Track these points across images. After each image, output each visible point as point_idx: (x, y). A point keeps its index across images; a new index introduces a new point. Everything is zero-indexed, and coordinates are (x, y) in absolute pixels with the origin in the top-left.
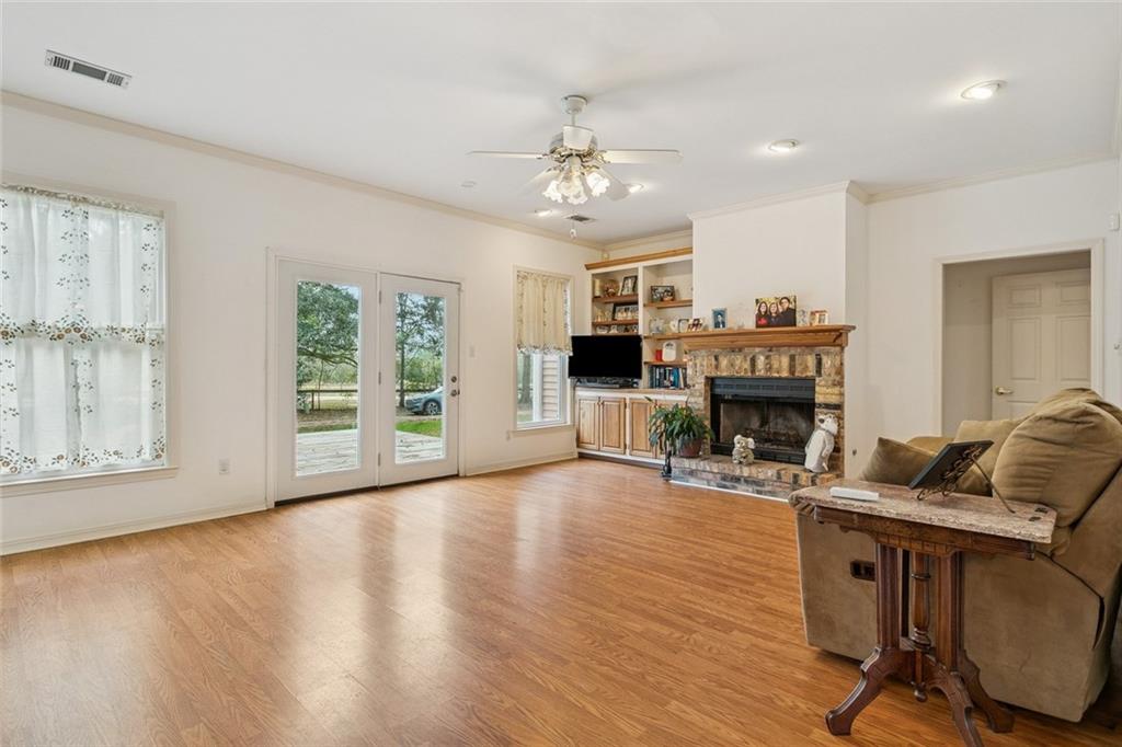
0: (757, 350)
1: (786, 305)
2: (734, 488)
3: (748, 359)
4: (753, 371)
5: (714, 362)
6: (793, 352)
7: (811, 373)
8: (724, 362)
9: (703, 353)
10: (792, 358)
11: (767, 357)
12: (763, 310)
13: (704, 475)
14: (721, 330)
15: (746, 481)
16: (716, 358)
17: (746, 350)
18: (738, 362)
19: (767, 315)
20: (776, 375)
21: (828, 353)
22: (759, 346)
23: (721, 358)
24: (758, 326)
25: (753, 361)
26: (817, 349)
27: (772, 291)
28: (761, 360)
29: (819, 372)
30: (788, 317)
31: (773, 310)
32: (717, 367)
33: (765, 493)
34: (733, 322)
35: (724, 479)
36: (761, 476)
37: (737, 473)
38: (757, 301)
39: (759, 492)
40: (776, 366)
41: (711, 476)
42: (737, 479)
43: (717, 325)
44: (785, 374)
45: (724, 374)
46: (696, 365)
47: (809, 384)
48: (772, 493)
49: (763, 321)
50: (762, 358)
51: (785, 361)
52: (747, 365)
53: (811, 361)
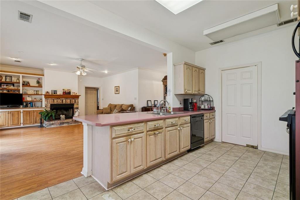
0: (63, 99)
1: (69, 91)
2: (63, 125)
3: (61, 100)
4: (62, 103)
5: (53, 101)
6: (70, 99)
7: (74, 103)
8: (55, 101)
9: (50, 99)
10: (70, 100)
11: (65, 100)
12: (65, 91)
13: (56, 124)
14: (56, 94)
15: (66, 123)
16: (53, 100)
17: (61, 99)
18: (59, 101)
19: (65, 92)
20: (67, 103)
21: (77, 99)
22: (64, 98)
23: (54, 100)
24: (63, 94)
25: (62, 101)
26: (75, 99)
27: (66, 88)
28: (64, 101)
29: (75, 103)
30: (69, 93)
31: (67, 91)
32: (54, 102)
33: (70, 124)
34: (58, 93)
35: (61, 124)
36: (69, 121)
37: (64, 121)
38: (63, 89)
39: (68, 124)
40: (67, 101)
41: (57, 124)
42: (64, 123)
43: (55, 93)
44: (69, 103)
45: (56, 103)
46: (48, 102)
47: (73, 104)
48: (71, 124)
49: (64, 93)
50: (64, 100)
51: (69, 101)
52: (61, 101)
53: (74, 101)
